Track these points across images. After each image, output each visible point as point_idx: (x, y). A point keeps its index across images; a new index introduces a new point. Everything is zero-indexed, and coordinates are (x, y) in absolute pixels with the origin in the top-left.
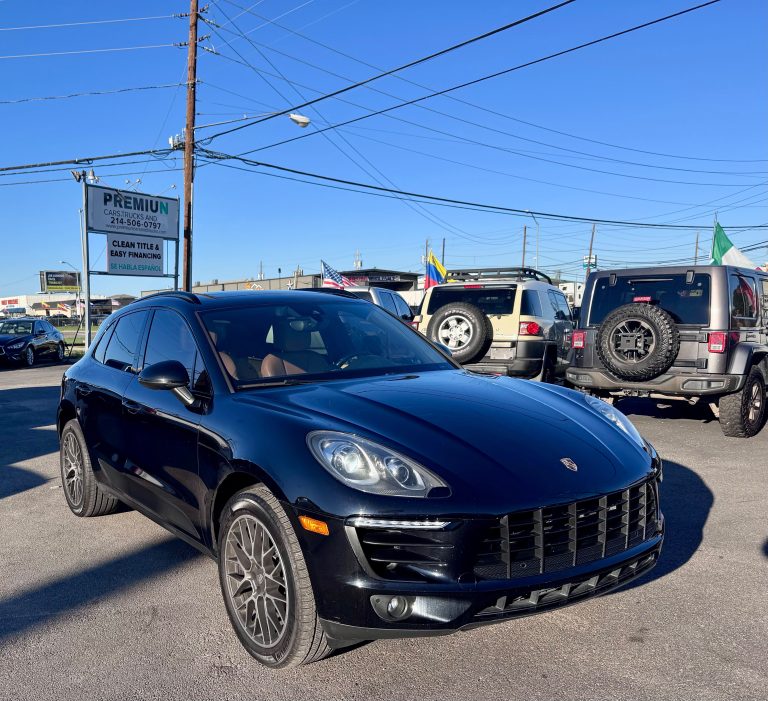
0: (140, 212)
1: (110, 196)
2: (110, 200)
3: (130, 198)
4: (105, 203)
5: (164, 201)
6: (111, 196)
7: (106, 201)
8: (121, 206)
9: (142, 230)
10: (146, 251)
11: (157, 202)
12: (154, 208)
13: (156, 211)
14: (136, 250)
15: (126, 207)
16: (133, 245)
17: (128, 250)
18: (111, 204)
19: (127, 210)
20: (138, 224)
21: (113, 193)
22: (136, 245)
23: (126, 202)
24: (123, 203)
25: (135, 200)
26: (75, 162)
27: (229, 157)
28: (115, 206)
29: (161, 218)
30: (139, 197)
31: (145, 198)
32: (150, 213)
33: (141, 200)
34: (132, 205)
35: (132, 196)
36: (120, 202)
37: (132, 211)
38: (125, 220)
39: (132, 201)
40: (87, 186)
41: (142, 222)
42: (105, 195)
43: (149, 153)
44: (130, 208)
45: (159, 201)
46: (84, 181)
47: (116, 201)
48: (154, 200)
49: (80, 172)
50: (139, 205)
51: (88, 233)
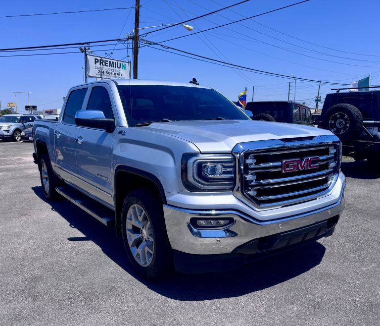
0: (112, 68)
1: (98, 60)
2: (98, 62)
3: (107, 61)
4: (96, 64)
5: (124, 63)
7: (96, 63)
8: (103, 65)
9: (113, 76)
11: (120, 64)
12: (119, 66)
13: (120, 68)
15: (105, 65)
18: (98, 64)
19: (106, 67)
20: (111, 74)
21: (99, 59)
23: (105, 63)
24: (104, 63)
25: (110, 62)
26: (81, 44)
27: (155, 44)
28: (100, 65)
30: (111, 61)
31: (114, 61)
32: (117, 68)
33: (113, 62)
34: (108, 65)
35: (109, 60)
36: (102, 63)
37: (108, 68)
38: (105, 72)
39: (108, 63)
40: (86, 55)
41: (113, 73)
42: (96, 59)
43: (117, 40)
44: (108, 66)
45: (121, 63)
46: (85, 52)
47: (100, 63)
48: (119, 62)
49: (83, 48)
50: (112, 65)
51: (86, 78)
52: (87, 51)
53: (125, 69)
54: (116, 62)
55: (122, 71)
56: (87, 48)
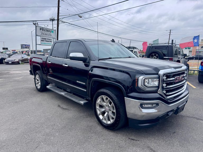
0: (47, 32)
2: (41, 29)
3: (45, 29)
5: (53, 30)
6: (42, 29)
7: (40, 30)
9: (48, 36)
10: (49, 40)
13: (51, 32)
14: (47, 40)
15: (45, 31)
16: (46, 39)
18: (41, 30)
21: (42, 28)
22: (47, 39)
25: (47, 30)
27: (66, 22)
29: (52, 34)
30: (47, 29)
31: (48, 29)
33: (48, 30)
36: (43, 30)
38: (44, 34)
40: (36, 26)
41: (48, 34)
45: (51, 30)
47: (42, 30)
49: (35, 23)
51: (36, 36)
53: (53, 33)
54: (49, 30)
56: (37, 23)
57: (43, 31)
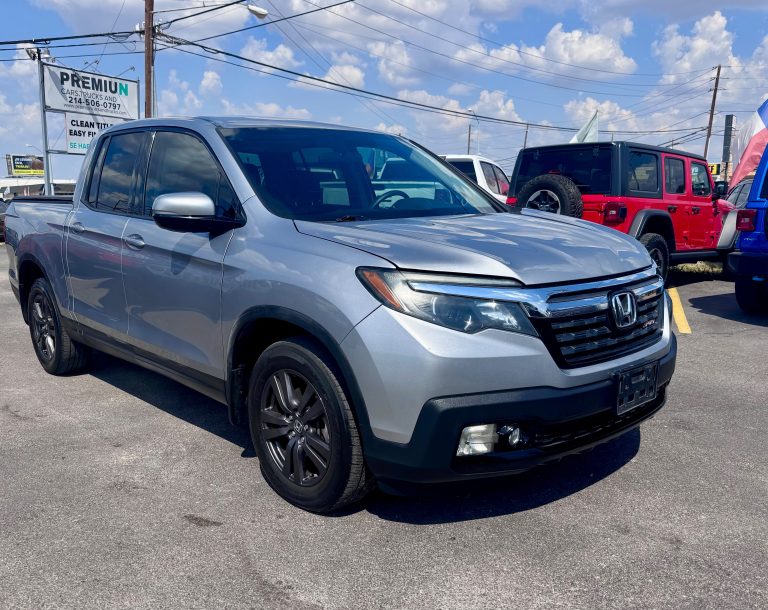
0: (99, 92)
1: (67, 75)
2: (67, 79)
3: (88, 78)
4: (62, 83)
5: (124, 83)
6: (69, 77)
7: (63, 80)
8: (79, 86)
9: (101, 110)
11: (116, 84)
12: (113, 89)
13: (115, 92)
14: (96, 130)
15: (84, 87)
16: (92, 125)
17: (87, 129)
18: (68, 85)
19: (84, 90)
20: (97, 104)
21: (70, 73)
22: (95, 126)
23: (84, 83)
24: (80, 83)
25: (93, 80)
26: (31, 42)
28: (73, 85)
30: (97, 78)
31: (103, 79)
32: (109, 93)
33: (100, 81)
34: (90, 85)
35: (90, 76)
36: (77, 82)
37: (90, 91)
38: (83, 100)
39: (90, 81)
40: (42, 65)
41: (101, 102)
42: (62, 74)
43: (108, 34)
44: (89, 88)
45: (118, 81)
46: (39, 59)
47: (73, 81)
48: (114, 81)
49: (35, 50)
50: (97, 85)
51: (43, 112)
52: (42, 56)
53: (126, 94)
54: (109, 79)
55: (120, 98)
56: (43, 51)
57: (76, 88)
